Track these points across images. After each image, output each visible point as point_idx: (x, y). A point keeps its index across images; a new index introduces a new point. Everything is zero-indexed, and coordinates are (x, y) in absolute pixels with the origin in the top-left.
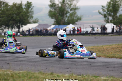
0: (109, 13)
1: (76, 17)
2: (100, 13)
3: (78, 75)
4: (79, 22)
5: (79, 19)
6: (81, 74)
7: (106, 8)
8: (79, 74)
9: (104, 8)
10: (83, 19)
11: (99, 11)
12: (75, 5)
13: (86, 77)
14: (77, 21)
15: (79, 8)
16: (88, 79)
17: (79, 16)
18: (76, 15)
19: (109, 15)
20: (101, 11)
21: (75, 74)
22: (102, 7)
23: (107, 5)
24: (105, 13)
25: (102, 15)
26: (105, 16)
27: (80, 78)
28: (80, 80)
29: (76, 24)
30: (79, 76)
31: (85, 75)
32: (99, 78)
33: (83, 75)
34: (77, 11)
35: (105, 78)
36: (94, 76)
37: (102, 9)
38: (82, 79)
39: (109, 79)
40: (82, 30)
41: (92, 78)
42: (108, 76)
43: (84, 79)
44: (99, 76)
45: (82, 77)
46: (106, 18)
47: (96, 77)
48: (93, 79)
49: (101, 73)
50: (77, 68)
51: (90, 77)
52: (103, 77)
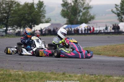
0: (122, 11)
1: (89, 16)
2: (113, 12)
3: (90, 75)
4: (92, 21)
5: (92, 18)
6: (94, 74)
7: (119, 6)
8: (92, 74)
9: (117, 7)
10: (96, 18)
11: (112, 10)
12: (88, 4)
13: (98, 77)
14: (90, 20)
15: (91, 7)
16: (100, 79)
17: (92, 15)
18: (89, 14)
19: (122, 14)
20: (115, 10)
21: (87, 74)
22: (116, 6)
23: (121, 3)
24: (118, 12)
25: (115, 13)
26: (118, 15)
27: (92, 78)
28: (92, 80)
29: (89, 23)
30: (92, 76)
31: (97, 75)
32: (111, 78)
33: (95, 75)
34: (89, 10)
35: (117, 78)
36: (107, 76)
37: (115, 7)
38: (94, 79)
39: (122, 79)
40: (95, 29)
41: (104, 78)
42: (121, 76)
43: (96, 79)
44: (112, 76)
45: (95, 77)
46: (120, 17)
47: (109, 77)
48: (106, 79)
49: (114, 73)
50: (89, 68)
51: (102, 77)
52: (116, 76)
